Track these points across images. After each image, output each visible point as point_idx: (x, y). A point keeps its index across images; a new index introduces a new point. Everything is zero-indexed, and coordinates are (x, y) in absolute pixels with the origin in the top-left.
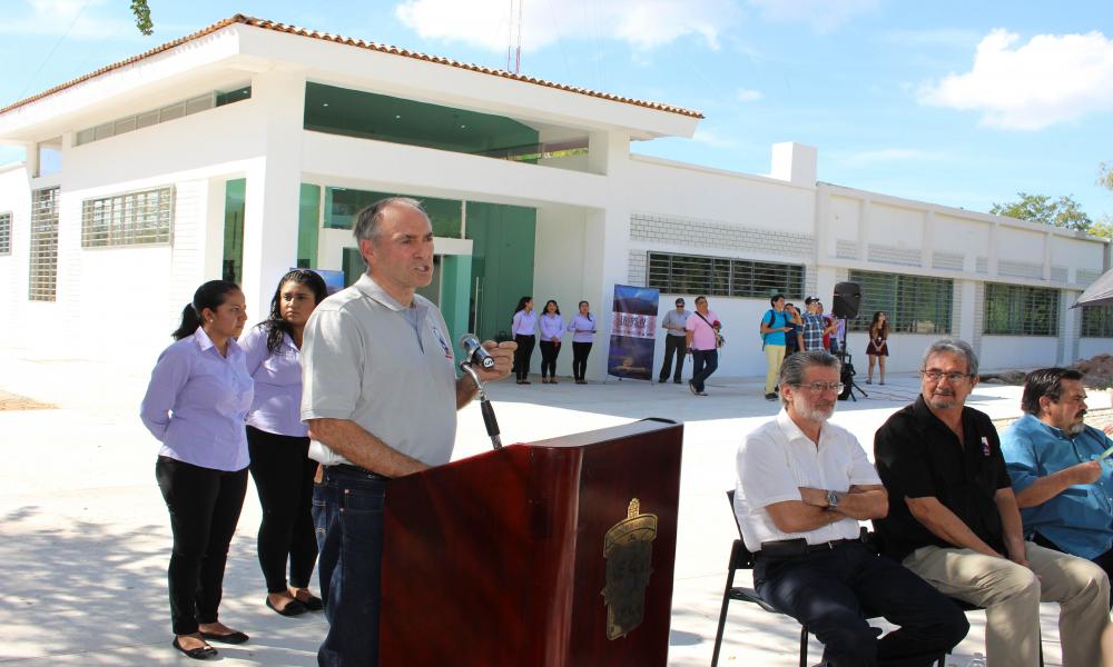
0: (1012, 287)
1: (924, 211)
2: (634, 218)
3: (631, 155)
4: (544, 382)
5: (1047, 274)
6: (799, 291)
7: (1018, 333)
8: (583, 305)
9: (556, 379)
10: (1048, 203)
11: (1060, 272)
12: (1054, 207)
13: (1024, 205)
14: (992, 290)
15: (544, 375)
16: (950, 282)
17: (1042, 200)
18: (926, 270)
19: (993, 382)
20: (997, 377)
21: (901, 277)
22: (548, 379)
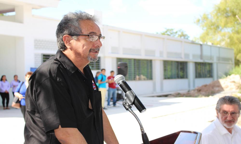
0: (172, 62)
1: (141, 35)
2: (36, 41)
3: (33, 16)
4: (4, 109)
5: (183, 56)
6: (99, 67)
7: (175, 78)
8: (15, 77)
9: (9, 107)
10: (175, 31)
11: (187, 55)
12: (176, 33)
13: (166, 32)
14: (166, 63)
15: (4, 106)
16: (151, 61)
17: (172, 30)
18: (143, 57)
19: (170, 97)
20: (170, 95)
21: (135, 60)
22: (6, 107)
